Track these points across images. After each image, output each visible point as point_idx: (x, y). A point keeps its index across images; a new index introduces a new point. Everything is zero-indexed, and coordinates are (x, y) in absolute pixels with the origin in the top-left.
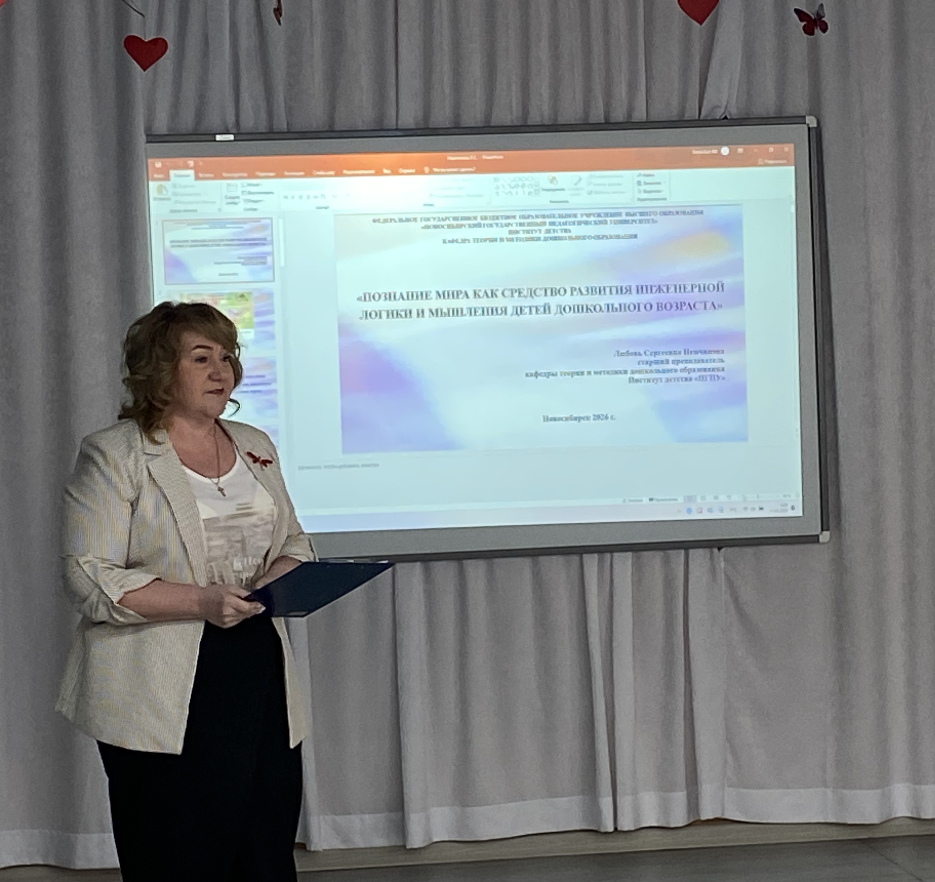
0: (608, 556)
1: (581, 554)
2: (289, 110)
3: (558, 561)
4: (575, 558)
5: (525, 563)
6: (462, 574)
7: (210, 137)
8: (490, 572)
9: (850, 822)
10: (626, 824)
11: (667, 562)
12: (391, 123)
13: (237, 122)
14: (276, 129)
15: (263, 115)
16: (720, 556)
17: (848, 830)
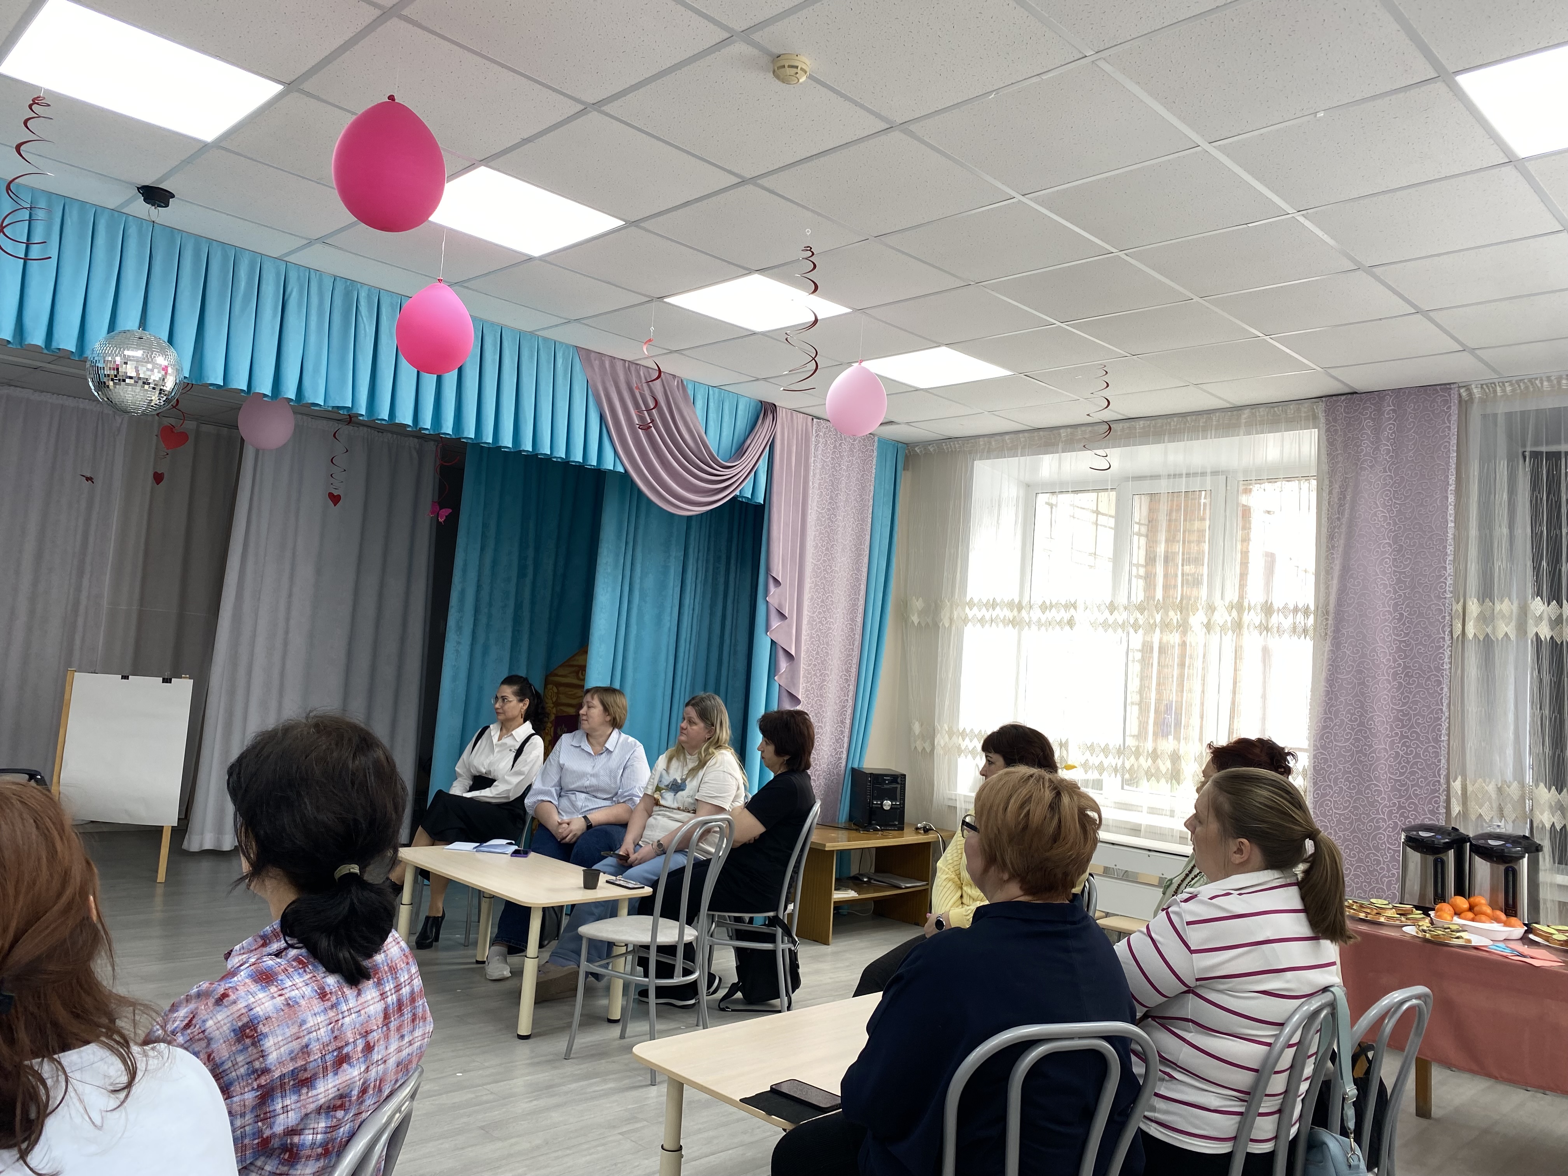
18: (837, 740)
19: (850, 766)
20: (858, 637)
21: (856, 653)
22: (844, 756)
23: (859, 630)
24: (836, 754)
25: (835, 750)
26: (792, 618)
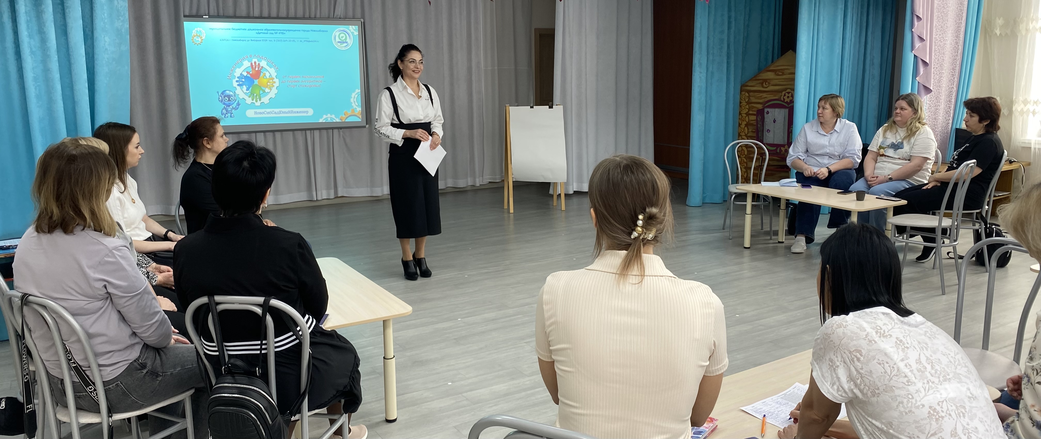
0: (312, 131)
1: (306, 130)
2: (223, 10)
3: (299, 132)
4: (304, 132)
5: (291, 133)
6: (274, 136)
7: (202, 17)
8: (282, 135)
9: (374, 195)
10: (319, 198)
11: (328, 133)
12: (251, 15)
13: (209, 13)
14: (220, 15)
15: (216, 11)
16: (341, 131)
17: (374, 198)
18: (947, 113)
19: (954, 127)
20: (961, 48)
21: (959, 57)
22: (951, 122)
23: (961, 43)
24: (946, 121)
25: (946, 118)
26: (927, 40)
